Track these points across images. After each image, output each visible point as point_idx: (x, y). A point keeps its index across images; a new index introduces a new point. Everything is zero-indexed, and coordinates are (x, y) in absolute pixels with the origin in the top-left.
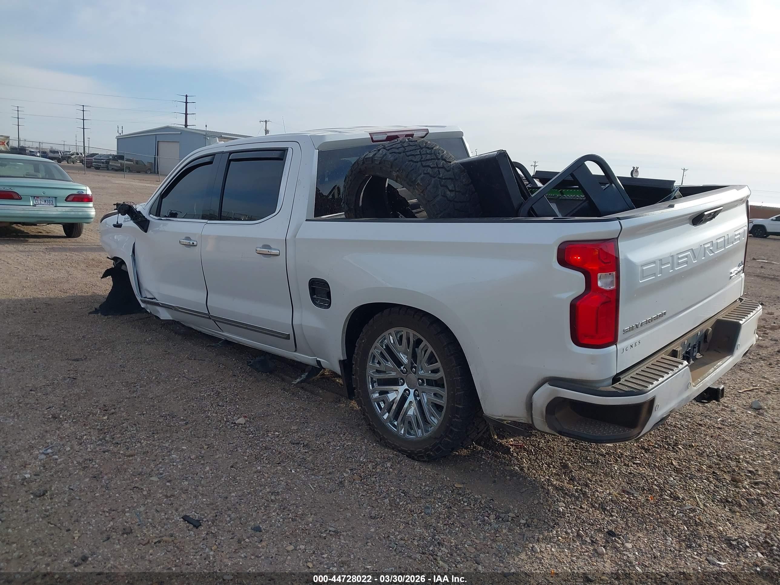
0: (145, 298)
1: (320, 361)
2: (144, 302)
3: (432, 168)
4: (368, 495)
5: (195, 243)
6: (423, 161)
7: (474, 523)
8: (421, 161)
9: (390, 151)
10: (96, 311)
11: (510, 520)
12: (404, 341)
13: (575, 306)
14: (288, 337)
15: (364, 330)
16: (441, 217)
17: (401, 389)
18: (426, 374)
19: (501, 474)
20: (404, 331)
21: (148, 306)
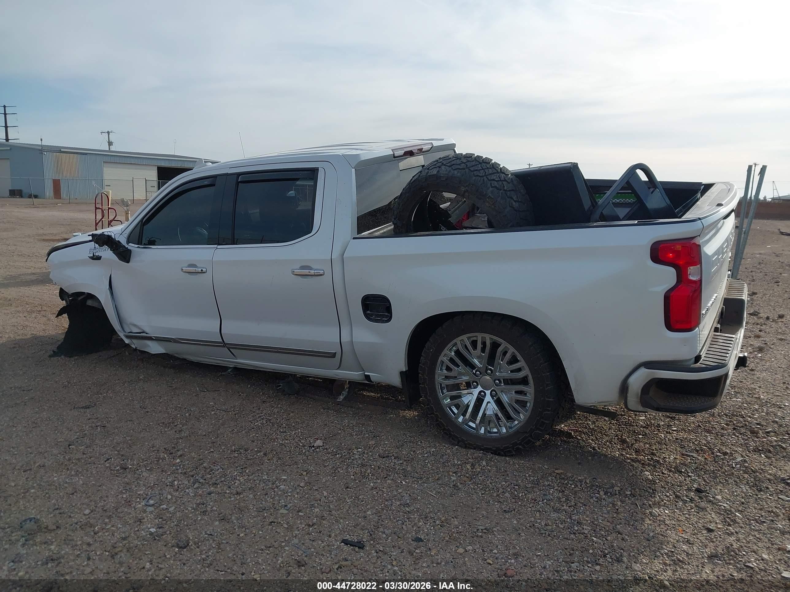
0: (129, 333)
1: (369, 376)
2: (127, 337)
3: (496, 181)
4: (487, 493)
5: (204, 270)
6: (488, 175)
7: (592, 501)
8: (485, 175)
9: (454, 167)
10: (55, 354)
11: (617, 493)
12: (479, 346)
13: (668, 297)
14: (334, 355)
15: (431, 340)
16: (511, 226)
17: (476, 392)
18: (504, 374)
19: (582, 455)
20: (479, 337)
21: (135, 341)
